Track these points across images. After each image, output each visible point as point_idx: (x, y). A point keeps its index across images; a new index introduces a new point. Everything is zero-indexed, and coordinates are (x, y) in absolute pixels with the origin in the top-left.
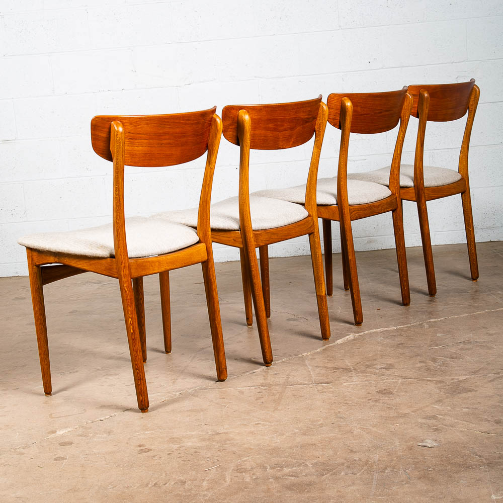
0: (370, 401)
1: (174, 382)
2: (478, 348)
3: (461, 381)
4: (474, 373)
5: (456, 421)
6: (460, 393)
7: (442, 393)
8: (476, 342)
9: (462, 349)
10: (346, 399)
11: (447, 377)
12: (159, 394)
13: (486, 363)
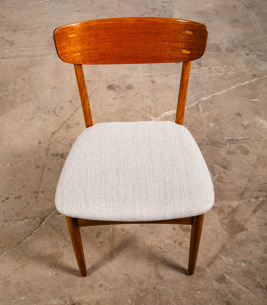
0: (176, 245)
1: (36, 197)
2: (239, 151)
3: (235, 210)
4: (241, 196)
5: (240, 286)
6: (236, 233)
7: (224, 232)
8: (237, 140)
9: (229, 153)
10: (160, 238)
11: (224, 202)
12: (26, 220)
13: (247, 179)
